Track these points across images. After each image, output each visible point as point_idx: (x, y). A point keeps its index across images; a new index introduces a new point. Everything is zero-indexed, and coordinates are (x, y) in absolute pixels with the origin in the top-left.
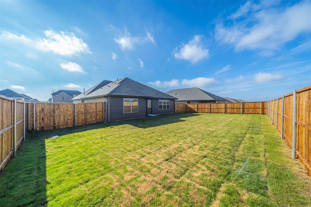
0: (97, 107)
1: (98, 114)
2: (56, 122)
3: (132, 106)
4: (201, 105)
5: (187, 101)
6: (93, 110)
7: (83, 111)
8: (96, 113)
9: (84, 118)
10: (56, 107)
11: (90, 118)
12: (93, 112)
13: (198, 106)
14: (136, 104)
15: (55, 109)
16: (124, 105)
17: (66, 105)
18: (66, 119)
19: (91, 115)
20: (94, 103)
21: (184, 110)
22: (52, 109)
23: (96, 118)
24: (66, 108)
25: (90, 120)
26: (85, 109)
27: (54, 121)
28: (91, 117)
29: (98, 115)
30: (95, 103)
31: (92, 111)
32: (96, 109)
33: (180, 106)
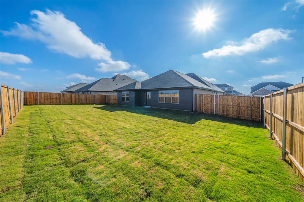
16: (122, 96)
33: (226, 102)
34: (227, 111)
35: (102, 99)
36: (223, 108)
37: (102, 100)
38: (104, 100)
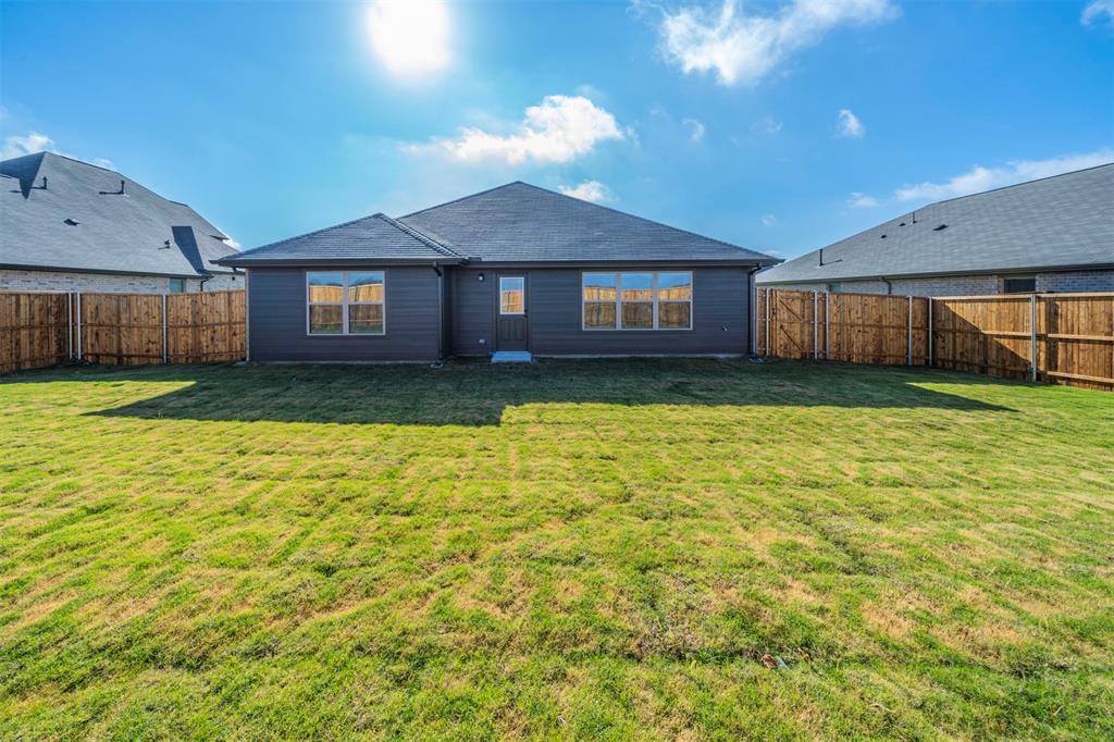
0: (233, 307)
1: (238, 331)
2: (124, 346)
3: (354, 309)
4: (1100, 306)
5: (1000, 273)
6: (220, 315)
7: (190, 319)
8: (230, 328)
9: (190, 341)
10: (123, 304)
11: (210, 342)
12: (220, 324)
13: (1052, 316)
14: (374, 292)
15: (122, 310)
16: (308, 304)
17: (145, 299)
18: (145, 340)
19: (214, 332)
20: (220, 292)
21: (914, 346)
22: (115, 311)
23: (230, 345)
24: (145, 308)
25: (211, 349)
26: (196, 313)
27: (119, 343)
28: (212, 339)
29: (235, 334)
30: (224, 292)
31: (217, 321)
32: (230, 312)
33: (847, 313)
34: (850, 344)
35: (31, 327)
36: (838, 334)
37: (24, 333)
38: (45, 338)
